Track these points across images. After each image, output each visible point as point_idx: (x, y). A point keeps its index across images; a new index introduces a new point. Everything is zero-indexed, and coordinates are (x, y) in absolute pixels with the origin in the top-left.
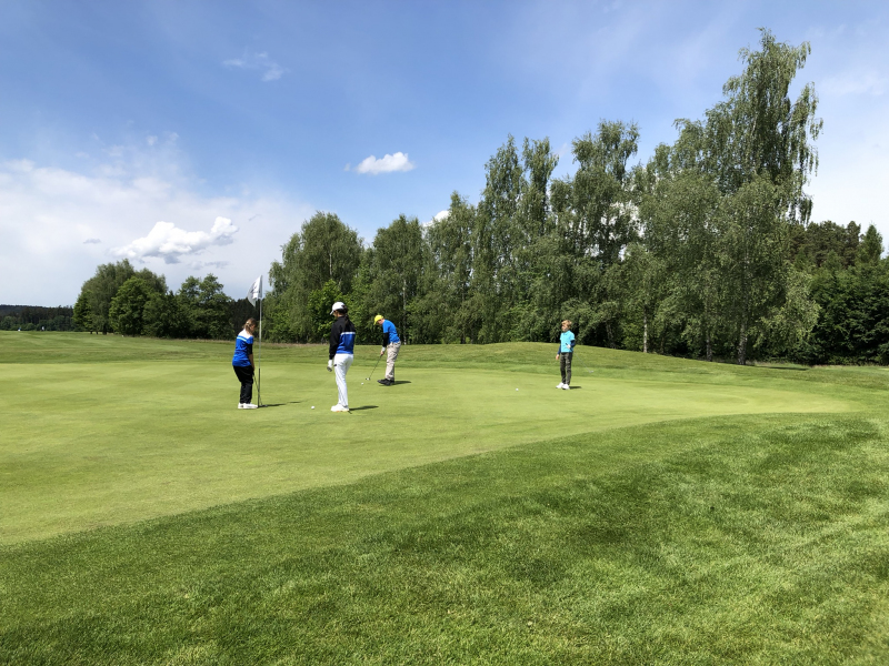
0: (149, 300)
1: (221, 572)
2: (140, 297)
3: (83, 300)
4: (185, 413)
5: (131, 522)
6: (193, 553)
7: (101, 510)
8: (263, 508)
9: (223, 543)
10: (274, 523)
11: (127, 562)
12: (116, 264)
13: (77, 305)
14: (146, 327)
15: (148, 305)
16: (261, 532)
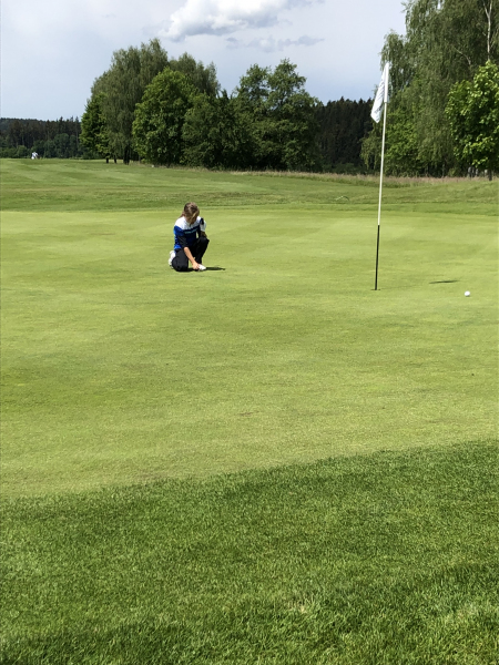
0: (191, 106)
1: (351, 574)
2: (178, 102)
3: (94, 108)
4: (262, 296)
5: (203, 476)
6: (305, 538)
7: (157, 451)
8: (406, 467)
9: (349, 524)
10: (428, 496)
11: (206, 541)
12: (139, 48)
13: (86, 117)
14: (187, 151)
15: (190, 114)
16: (409, 511)
